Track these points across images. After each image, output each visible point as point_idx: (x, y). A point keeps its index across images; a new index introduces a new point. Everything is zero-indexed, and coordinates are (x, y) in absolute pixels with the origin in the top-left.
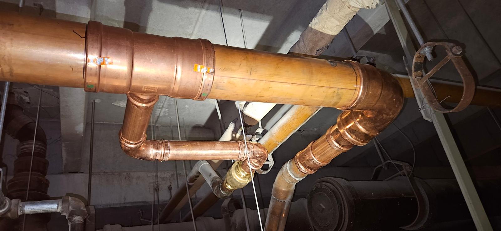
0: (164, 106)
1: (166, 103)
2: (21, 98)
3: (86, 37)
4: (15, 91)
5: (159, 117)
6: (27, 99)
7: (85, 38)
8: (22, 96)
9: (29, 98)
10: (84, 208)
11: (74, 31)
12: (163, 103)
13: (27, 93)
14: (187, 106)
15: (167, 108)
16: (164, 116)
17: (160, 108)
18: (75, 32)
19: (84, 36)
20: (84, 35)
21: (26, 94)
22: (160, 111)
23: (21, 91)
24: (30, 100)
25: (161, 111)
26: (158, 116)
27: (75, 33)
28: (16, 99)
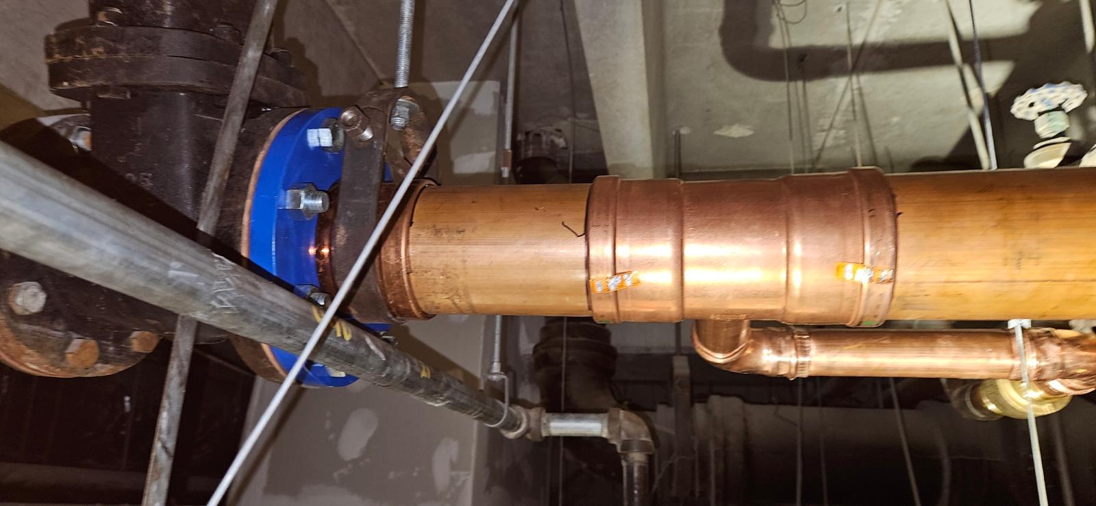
0: (836, 124)
1: (838, 118)
2: (552, 141)
3: (586, 233)
4: (542, 130)
5: (822, 149)
6: (561, 142)
7: (584, 236)
8: (553, 137)
9: (566, 140)
10: (646, 436)
11: (563, 223)
12: (831, 119)
13: (559, 130)
14: (895, 119)
15: (842, 129)
16: (837, 147)
17: (824, 131)
18: (566, 225)
19: (583, 233)
20: (581, 231)
21: (559, 133)
22: (823, 138)
23: (549, 129)
24: (567, 143)
25: (827, 136)
26: (820, 146)
27: (566, 227)
28: (544, 146)
